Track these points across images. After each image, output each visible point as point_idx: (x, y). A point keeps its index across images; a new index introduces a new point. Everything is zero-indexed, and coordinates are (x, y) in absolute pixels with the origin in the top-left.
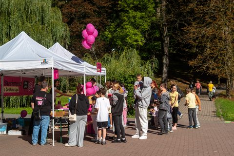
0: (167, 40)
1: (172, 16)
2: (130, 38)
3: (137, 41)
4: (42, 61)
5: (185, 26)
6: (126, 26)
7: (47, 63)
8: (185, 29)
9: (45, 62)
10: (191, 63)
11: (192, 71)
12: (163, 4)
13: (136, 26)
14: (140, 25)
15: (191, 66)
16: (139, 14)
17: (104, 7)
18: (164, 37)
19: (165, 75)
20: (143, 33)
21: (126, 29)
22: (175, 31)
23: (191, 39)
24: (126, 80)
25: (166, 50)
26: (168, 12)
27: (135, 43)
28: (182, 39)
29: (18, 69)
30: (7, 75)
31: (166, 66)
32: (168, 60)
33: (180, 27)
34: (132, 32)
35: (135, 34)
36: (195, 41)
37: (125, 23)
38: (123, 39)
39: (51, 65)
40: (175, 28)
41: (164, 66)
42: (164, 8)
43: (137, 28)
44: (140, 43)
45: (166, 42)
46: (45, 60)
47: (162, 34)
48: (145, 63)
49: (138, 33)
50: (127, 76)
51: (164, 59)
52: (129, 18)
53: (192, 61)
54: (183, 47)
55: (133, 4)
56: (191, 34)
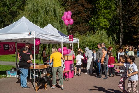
0: (122, 25)
1: (124, 12)
2: (102, 24)
3: (105, 25)
4: (29, 34)
5: (132, 17)
6: (100, 18)
7: (31, 35)
8: (131, 18)
9: (30, 34)
10: (135, 37)
11: (135, 41)
12: (120, 6)
13: (105, 18)
14: (107, 17)
15: (135, 38)
16: (107, 11)
17: (89, 8)
18: (121, 23)
19: (121, 44)
20: (109, 21)
21: (100, 19)
22: (126, 20)
23: (134, 24)
24: (94, 46)
25: (122, 30)
26: (123, 10)
27: (105, 26)
28: (130, 24)
29: (16, 38)
30: (19, 43)
31: (122, 39)
32: (122, 35)
33: (129, 17)
34: (103, 20)
35: (105, 22)
36: (137, 25)
37: (99, 16)
38: (98, 24)
39: (34, 36)
40: (126, 18)
41: (121, 39)
42: (121, 8)
43: (106, 19)
44: (107, 26)
45: (122, 26)
46: (30, 33)
47: (119, 22)
48: (108, 37)
49: (106, 21)
50: (94, 44)
51: (121, 35)
52: (102, 13)
53: (135, 35)
54: (130, 28)
55: (104, 6)
56: (135, 21)
